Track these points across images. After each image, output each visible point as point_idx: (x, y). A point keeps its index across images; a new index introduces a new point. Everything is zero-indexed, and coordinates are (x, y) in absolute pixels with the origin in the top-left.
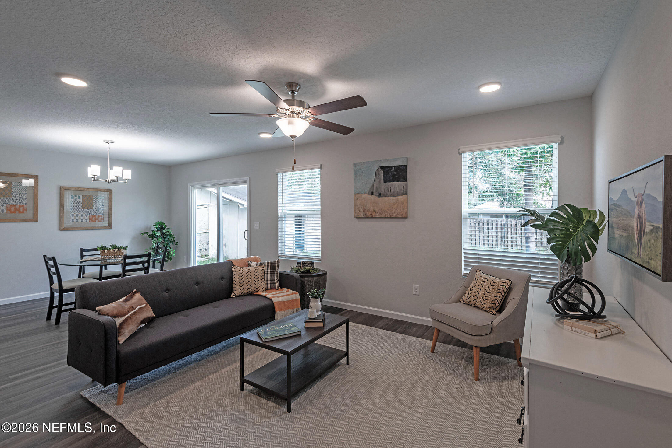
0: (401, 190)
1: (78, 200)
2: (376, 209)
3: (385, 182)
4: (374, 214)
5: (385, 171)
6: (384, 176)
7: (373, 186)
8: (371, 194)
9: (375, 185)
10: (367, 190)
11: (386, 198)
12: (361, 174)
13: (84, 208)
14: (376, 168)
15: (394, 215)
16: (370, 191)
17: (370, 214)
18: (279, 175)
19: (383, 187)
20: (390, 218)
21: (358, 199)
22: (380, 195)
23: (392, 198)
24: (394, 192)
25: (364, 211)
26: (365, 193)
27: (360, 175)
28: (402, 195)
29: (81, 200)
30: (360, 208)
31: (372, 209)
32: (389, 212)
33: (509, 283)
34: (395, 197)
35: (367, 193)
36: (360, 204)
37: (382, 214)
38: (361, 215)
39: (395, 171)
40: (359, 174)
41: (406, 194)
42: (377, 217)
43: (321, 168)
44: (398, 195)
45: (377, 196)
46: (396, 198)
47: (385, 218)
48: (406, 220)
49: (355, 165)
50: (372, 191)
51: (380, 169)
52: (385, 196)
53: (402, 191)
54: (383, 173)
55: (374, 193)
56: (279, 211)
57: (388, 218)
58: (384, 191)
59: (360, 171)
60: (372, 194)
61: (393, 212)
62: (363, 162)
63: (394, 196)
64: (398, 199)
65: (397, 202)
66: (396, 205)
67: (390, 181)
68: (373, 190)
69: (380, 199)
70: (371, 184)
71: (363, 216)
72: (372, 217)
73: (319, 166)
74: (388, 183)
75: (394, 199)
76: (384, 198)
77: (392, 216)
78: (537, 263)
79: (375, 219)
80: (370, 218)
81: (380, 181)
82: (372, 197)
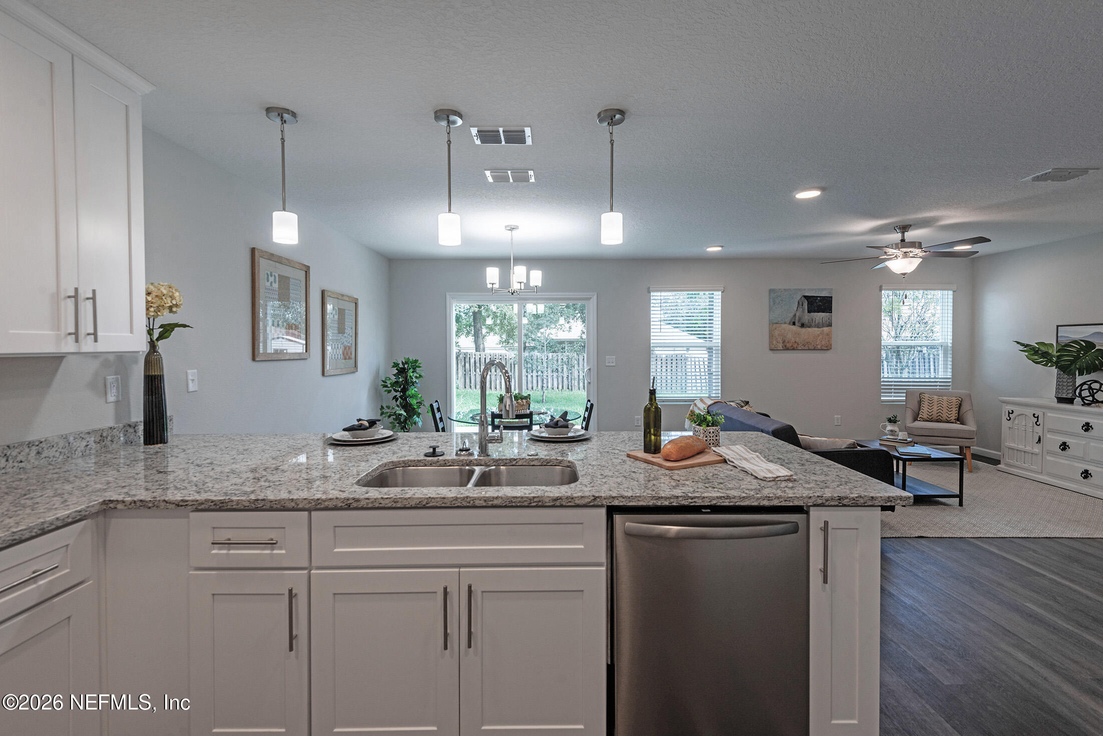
0: (826, 321)
2: (797, 340)
3: (809, 312)
4: (795, 346)
5: (810, 300)
6: (808, 305)
7: (795, 315)
8: (792, 323)
9: (798, 314)
10: (788, 320)
11: (809, 329)
12: (781, 302)
14: (799, 298)
15: (819, 347)
16: (791, 320)
17: (791, 345)
18: (652, 294)
19: (807, 317)
20: (814, 349)
21: (776, 329)
22: (803, 326)
23: (816, 329)
24: (818, 323)
25: (784, 342)
26: (785, 323)
27: (779, 302)
28: (827, 327)
30: (779, 339)
31: (793, 340)
32: (813, 344)
33: (960, 399)
34: (820, 328)
35: (788, 323)
36: (779, 335)
37: (805, 346)
38: (780, 346)
39: (820, 301)
40: (778, 302)
41: (830, 325)
42: (799, 348)
43: (724, 291)
44: (823, 326)
45: (799, 326)
46: (822, 329)
47: (809, 349)
48: (829, 352)
49: (771, 291)
50: (793, 321)
51: (803, 298)
52: (809, 327)
53: (828, 323)
54: (807, 302)
55: (796, 324)
57: (812, 350)
58: (807, 321)
59: (779, 298)
60: (794, 324)
61: (818, 343)
62: (784, 289)
63: (818, 327)
64: (823, 330)
65: (822, 333)
66: (821, 337)
67: (815, 311)
68: (795, 319)
69: (804, 330)
70: (793, 314)
71: (783, 347)
72: (794, 349)
73: (720, 289)
74: (812, 314)
75: (818, 331)
76: (807, 328)
77: (816, 348)
79: (797, 351)
80: (790, 350)
81: (803, 310)
82: (793, 327)
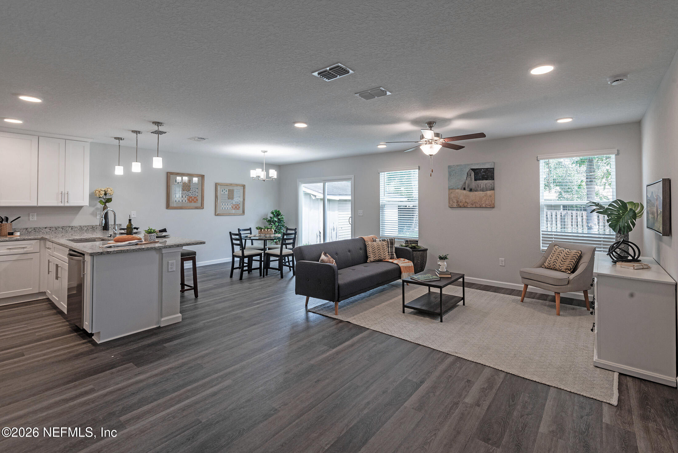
0: (489, 186)
1: (225, 193)
2: (467, 201)
3: (475, 180)
4: (466, 205)
5: (476, 172)
6: (474, 175)
7: (465, 183)
8: (463, 189)
9: (467, 182)
10: (460, 186)
11: (476, 192)
12: (455, 174)
13: (229, 199)
14: (468, 170)
15: (484, 205)
16: (462, 186)
17: (462, 204)
18: (381, 174)
19: (474, 184)
20: (480, 207)
21: (452, 193)
22: (471, 190)
23: (481, 192)
24: (483, 188)
25: (457, 202)
26: (458, 189)
27: (454, 175)
28: (490, 190)
29: (227, 193)
30: (454, 200)
31: (464, 201)
32: (479, 203)
33: (580, 253)
34: (484, 191)
35: (460, 188)
36: (454, 197)
37: (473, 205)
38: (455, 205)
39: (485, 172)
40: (452, 174)
41: (494, 189)
42: (469, 206)
43: (419, 169)
44: (487, 190)
45: (468, 191)
46: (486, 192)
47: (476, 207)
48: (494, 209)
49: (449, 167)
50: (464, 187)
51: (471, 171)
52: (476, 191)
53: (490, 188)
54: (474, 173)
55: (466, 189)
56: (381, 202)
57: (478, 207)
58: (474, 187)
59: (453, 171)
60: (464, 189)
61: (483, 203)
62: (457, 165)
63: (483, 191)
64: (486, 193)
65: (486, 195)
66: (485, 198)
67: (480, 180)
68: (465, 186)
69: (472, 193)
70: (463, 182)
71: (457, 206)
72: (465, 207)
73: (418, 168)
74: (478, 181)
75: (483, 194)
76: (474, 192)
77: (481, 206)
78: (601, 241)
79: (467, 209)
80: (462, 207)
81: (471, 179)
82: (464, 191)
